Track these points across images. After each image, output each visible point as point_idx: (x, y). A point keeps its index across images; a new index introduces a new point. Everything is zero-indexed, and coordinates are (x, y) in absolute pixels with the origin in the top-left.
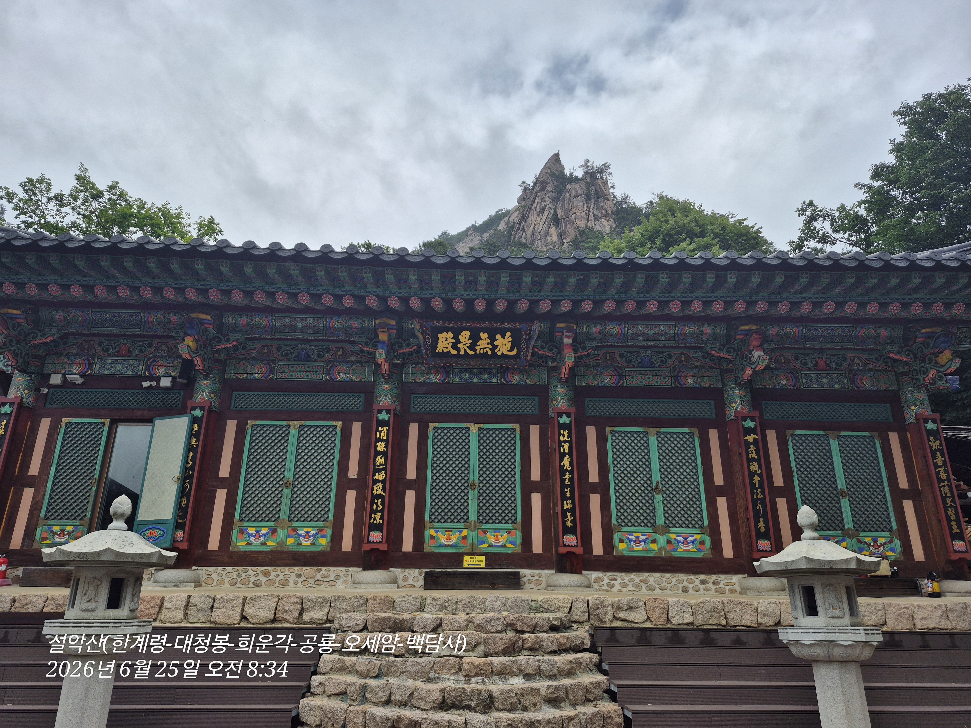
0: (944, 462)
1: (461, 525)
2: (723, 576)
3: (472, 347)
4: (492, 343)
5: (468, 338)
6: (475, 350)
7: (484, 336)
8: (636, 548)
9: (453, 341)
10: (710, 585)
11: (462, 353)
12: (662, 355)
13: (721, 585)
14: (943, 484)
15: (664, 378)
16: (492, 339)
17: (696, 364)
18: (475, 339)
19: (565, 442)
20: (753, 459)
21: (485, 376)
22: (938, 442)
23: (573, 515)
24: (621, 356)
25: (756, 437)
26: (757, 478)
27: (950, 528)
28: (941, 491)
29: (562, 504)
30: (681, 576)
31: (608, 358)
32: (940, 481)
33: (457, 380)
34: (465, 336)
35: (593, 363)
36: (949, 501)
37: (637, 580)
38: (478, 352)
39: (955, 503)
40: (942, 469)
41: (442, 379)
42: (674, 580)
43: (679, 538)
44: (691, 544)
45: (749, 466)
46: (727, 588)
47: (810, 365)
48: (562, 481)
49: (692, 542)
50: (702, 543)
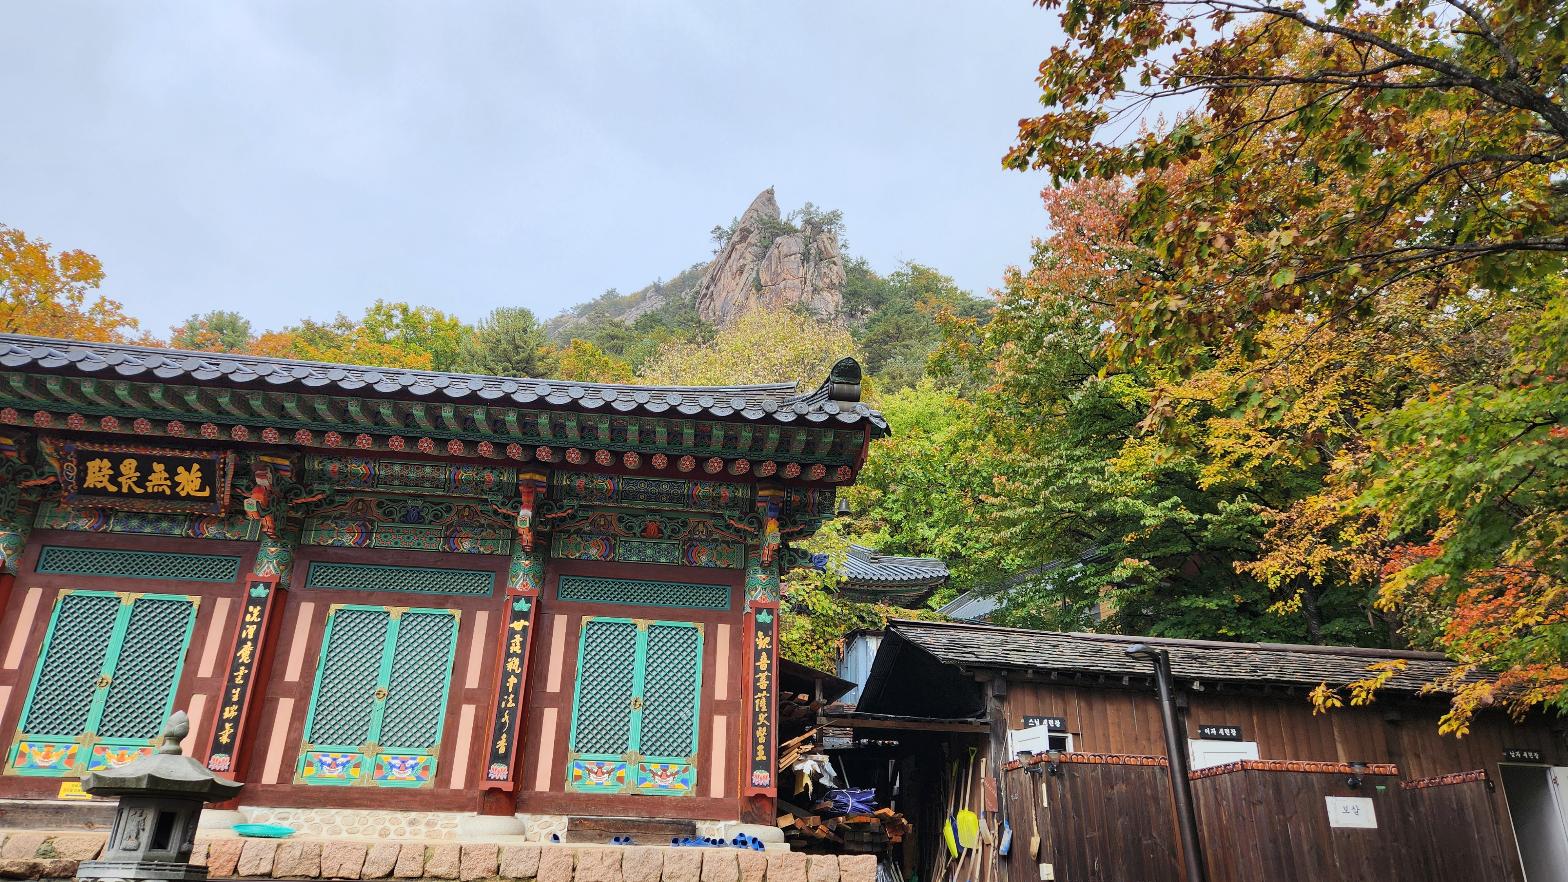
0: (769, 666)
1: (71, 738)
2: (442, 815)
3: (141, 482)
4: (171, 478)
5: (133, 469)
6: (145, 488)
7: (158, 467)
8: (328, 774)
9: (111, 472)
10: (422, 828)
11: (125, 490)
12: (438, 507)
13: (438, 827)
14: (759, 695)
15: (431, 539)
16: (172, 473)
17: (483, 522)
18: (145, 470)
19: (252, 623)
20: (515, 654)
21: (164, 525)
22: (768, 639)
23: (235, 727)
24: (380, 505)
25: (527, 623)
26: (513, 680)
27: (755, 753)
28: (754, 704)
29: (223, 711)
30: (383, 814)
31: (360, 507)
32: (757, 690)
33: (118, 528)
34: (129, 467)
35: (337, 514)
36: (762, 718)
37: (317, 819)
38: (150, 490)
39: (770, 721)
40: (763, 676)
41: (96, 526)
42: (371, 821)
43: (394, 762)
44: (409, 771)
45: (506, 662)
46: (444, 831)
47: (637, 530)
48: (232, 678)
49: (413, 767)
50: (426, 768)
